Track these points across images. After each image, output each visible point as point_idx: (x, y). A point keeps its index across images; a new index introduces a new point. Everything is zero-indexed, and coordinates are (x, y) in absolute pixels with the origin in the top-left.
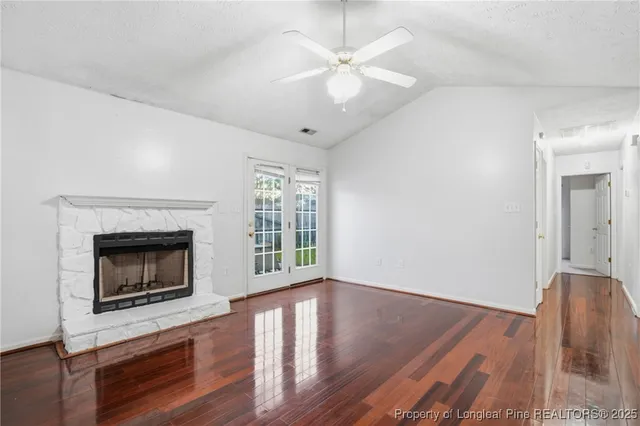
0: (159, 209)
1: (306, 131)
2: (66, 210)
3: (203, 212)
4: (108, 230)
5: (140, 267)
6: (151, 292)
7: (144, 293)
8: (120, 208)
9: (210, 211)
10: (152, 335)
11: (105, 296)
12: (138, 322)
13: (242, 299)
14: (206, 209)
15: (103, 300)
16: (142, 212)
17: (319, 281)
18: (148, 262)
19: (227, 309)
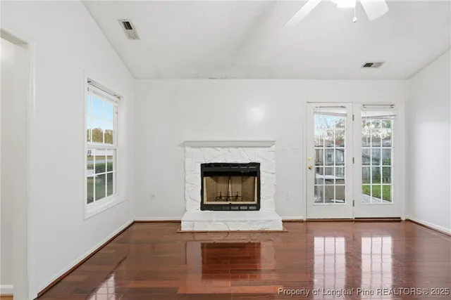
0: (237, 147)
1: (368, 65)
2: (188, 149)
3: (268, 149)
4: (208, 161)
5: (226, 185)
6: (233, 203)
7: (228, 203)
8: (214, 147)
9: (273, 148)
10: (225, 232)
11: (208, 201)
12: (216, 221)
13: (301, 221)
14: (269, 147)
15: (205, 202)
16: (226, 149)
17: (398, 220)
18: (231, 183)
19: (280, 227)
